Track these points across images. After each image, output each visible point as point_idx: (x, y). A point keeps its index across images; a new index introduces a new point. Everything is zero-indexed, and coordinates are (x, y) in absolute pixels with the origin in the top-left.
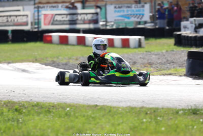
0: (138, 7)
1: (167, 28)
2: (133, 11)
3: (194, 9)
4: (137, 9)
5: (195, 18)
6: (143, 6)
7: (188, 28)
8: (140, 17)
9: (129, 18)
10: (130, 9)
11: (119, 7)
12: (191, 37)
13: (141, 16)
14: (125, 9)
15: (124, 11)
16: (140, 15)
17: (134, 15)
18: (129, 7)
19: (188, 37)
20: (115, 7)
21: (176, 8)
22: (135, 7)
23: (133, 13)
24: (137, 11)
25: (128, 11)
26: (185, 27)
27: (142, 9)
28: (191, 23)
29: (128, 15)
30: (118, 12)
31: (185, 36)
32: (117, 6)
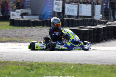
1: (1, 15)
3: (18, 4)
5: (22, 10)
7: (15, 16)
12: (21, 21)
19: (19, 21)
21: (5, 4)
26: (13, 15)
28: (18, 12)
31: (17, 20)
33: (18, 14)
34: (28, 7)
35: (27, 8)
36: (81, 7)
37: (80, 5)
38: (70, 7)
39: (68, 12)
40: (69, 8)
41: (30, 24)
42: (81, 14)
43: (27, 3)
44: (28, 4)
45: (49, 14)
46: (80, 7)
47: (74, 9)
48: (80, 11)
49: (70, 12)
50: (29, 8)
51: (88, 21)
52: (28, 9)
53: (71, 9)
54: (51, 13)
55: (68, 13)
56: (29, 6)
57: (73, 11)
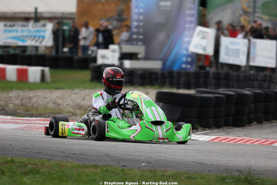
0: (36, 26)
2: (30, 31)
4: (36, 29)
6: (44, 26)
7: (108, 59)
8: (39, 41)
9: (23, 41)
10: (25, 29)
11: (11, 26)
13: (41, 38)
14: (19, 29)
15: (17, 31)
16: (39, 37)
17: (31, 37)
18: (24, 26)
20: (5, 25)
22: (33, 27)
23: (29, 34)
24: (35, 31)
25: (22, 31)
26: (103, 57)
27: (42, 29)
28: (114, 51)
29: (23, 36)
30: (9, 31)
32: (8, 24)
33: (113, 56)
34: (138, 40)
35: (135, 43)
36: (255, 46)
37: (253, 40)
38: (232, 43)
39: (226, 54)
40: (230, 46)
41: (135, 79)
42: (254, 62)
43: (135, 30)
44: (138, 34)
45: (184, 59)
46: (252, 45)
47: (239, 50)
48: (252, 55)
49: (230, 56)
50: (140, 43)
51: (259, 78)
52: (137, 44)
53: (233, 50)
54: (188, 56)
55: (227, 57)
56: (141, 37)
57: (237, 53)
